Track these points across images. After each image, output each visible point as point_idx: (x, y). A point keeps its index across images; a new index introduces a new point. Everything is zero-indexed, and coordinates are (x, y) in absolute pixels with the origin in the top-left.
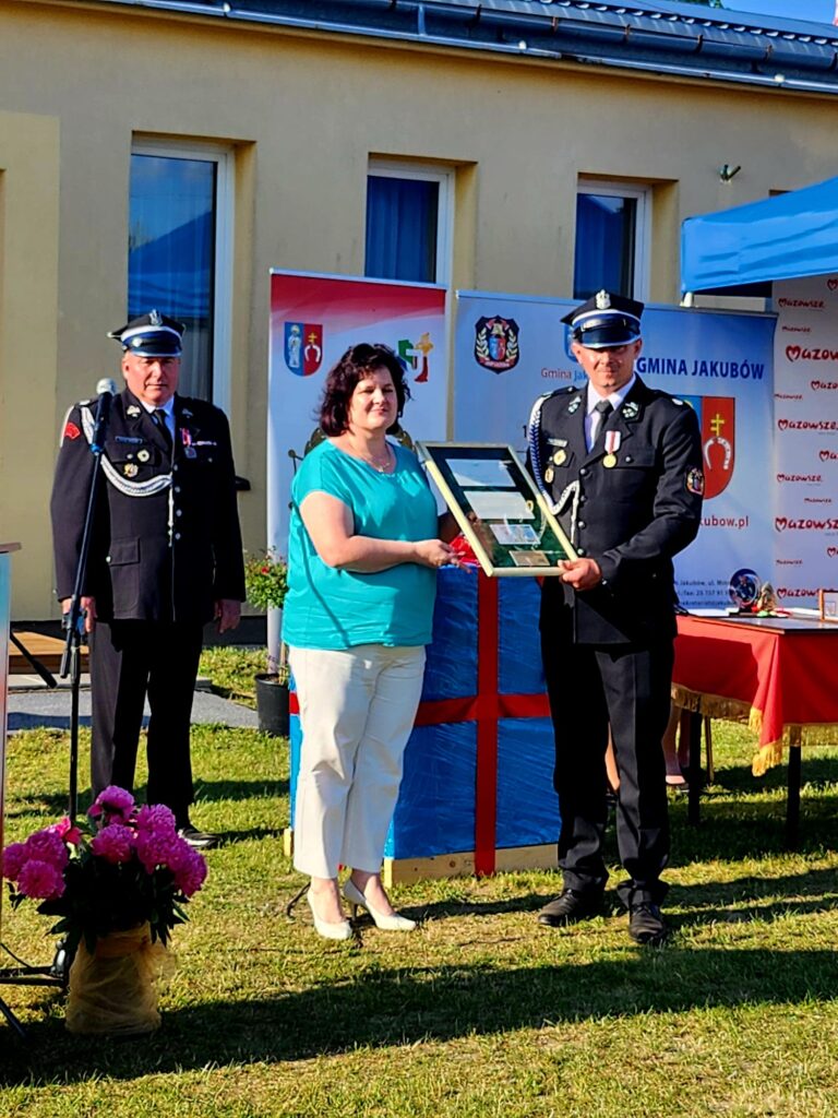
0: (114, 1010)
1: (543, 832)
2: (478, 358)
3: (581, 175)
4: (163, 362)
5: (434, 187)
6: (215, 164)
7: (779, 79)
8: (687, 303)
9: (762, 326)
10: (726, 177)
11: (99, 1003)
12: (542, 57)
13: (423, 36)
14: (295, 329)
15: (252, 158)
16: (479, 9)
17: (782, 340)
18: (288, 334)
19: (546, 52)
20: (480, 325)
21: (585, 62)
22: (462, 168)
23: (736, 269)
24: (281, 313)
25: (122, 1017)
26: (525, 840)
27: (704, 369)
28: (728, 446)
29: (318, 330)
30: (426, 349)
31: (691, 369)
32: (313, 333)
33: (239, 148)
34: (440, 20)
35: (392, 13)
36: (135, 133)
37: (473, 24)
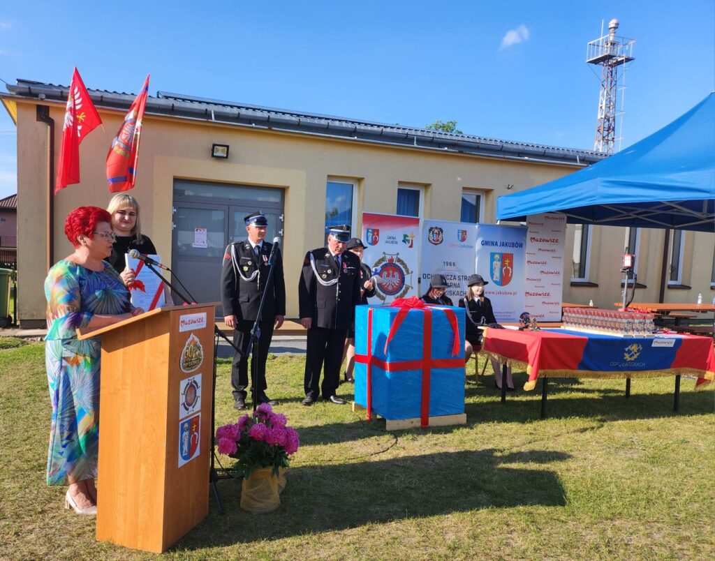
0: (258, 501)
2: (429, 240)
3: (463, 188)
4: (343, 243)
5: (419, 191)
6: (353, 185)
7: (526, 158)
8: (498, 223)
9: (523, 230)
10: (509, 188)
12: (452, 152)
13: (415, 145)
14: (370, 230)
15: (364, 183)
16: (433, 138)
17: (529, 235)
18: (368, 232)
19: (454, 150)
20: (431, 230)
21: (465, 153)
22: (427, 186)
23: (515, 211)
24: (366, 225)
25: (261, 505)
26: (440, 413)
27: (503, 244)
28: (510, 269)
29: (378, 231)
30: (413, 238)
31: (499, 244)
32: (376, 232)
33: (360, 180)
34: (421, 141)
35: (407, 139)
36: (329, 176)
37: (432, 142)
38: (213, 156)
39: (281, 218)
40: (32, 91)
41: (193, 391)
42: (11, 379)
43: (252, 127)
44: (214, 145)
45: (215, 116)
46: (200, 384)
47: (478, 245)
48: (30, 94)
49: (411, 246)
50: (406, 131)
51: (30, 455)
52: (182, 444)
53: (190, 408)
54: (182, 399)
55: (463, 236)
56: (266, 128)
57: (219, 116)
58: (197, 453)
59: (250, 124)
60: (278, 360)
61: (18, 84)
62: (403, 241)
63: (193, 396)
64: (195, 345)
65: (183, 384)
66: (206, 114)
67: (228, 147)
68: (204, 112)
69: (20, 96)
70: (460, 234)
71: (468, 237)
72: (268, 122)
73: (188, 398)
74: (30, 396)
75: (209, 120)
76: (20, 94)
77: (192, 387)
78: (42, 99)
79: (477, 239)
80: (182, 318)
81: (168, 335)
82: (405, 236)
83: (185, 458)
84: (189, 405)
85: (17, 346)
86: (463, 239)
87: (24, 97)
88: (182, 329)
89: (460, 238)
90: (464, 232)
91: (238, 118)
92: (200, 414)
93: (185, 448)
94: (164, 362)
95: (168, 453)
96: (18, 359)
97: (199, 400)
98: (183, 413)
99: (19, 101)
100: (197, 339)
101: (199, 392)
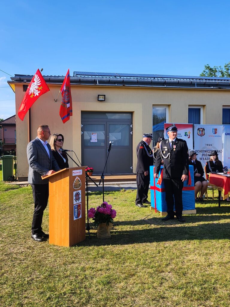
1: (187, 208)
2: (198, 134)
3: (223, 106)
5: (200, 109)
6: (166, 108)
11: (100, 234)
12: (215, 89)
13: (196, 87)
16: (205, 82)
19: (216, 88)
20: (198, 129)
21: (223, 89)
22: (204, 106)
30: (189, 133)
33: (169, 106)
34: (199, 85)
35: (192, 84)
36: (153, 105)
37: (205, 85)
38: (98, 100)
39: (131, 126)
40: (21, 79)
41: (78, 196)
42: (17, 200)
43: (116, 86)
44: (99, 95)
45: (98, 82)
46: (80, 193)
47: (223, 135)
48: (20, 81)
49: (189, 138)
50: (192, 80)
51: (27, 224)
52: (75, 213)
53: (77, 201)
54: (74, 198)
55: (215, 131)
56: (122, 85)
57: (100, 82)
58: (80, 217)
59: (115, 84)
60: (127, 191)
61: (15, 77)
62: (185, 135)
63: (78, 197)
64: (78, 180)
65: (75, 193)
66: (95, 82)
67: (105, 95)
68: (94, 81)
69: (16, 82)
70: (214, 130)
71: (218, 131)
72: (123, 83)
73: (76, 198)
74: (25, 206)
75: (96, 84)
76: (16, 81)
77: (77, 194)
78: (25, 82)
79: (223, 133)
80: (73, 171)
81: (69, 177)
82: (186, 133)
83: (76, 217)
84: (77, 200)
85: (18, 188)
86: (216, 133)
87: (18, 82)
88: (74, 175)
89: (214, 132)
90: (216, 130)
91: (109, 82)
92: (81, 203)
93: (76, 214)
94: (68, 186)
95: (70, 215)
96: (19, 193)
97: (81, 199)
98: (75, 202)
99: (16, 84)
100: (79, 178)
101: (80, 196)
